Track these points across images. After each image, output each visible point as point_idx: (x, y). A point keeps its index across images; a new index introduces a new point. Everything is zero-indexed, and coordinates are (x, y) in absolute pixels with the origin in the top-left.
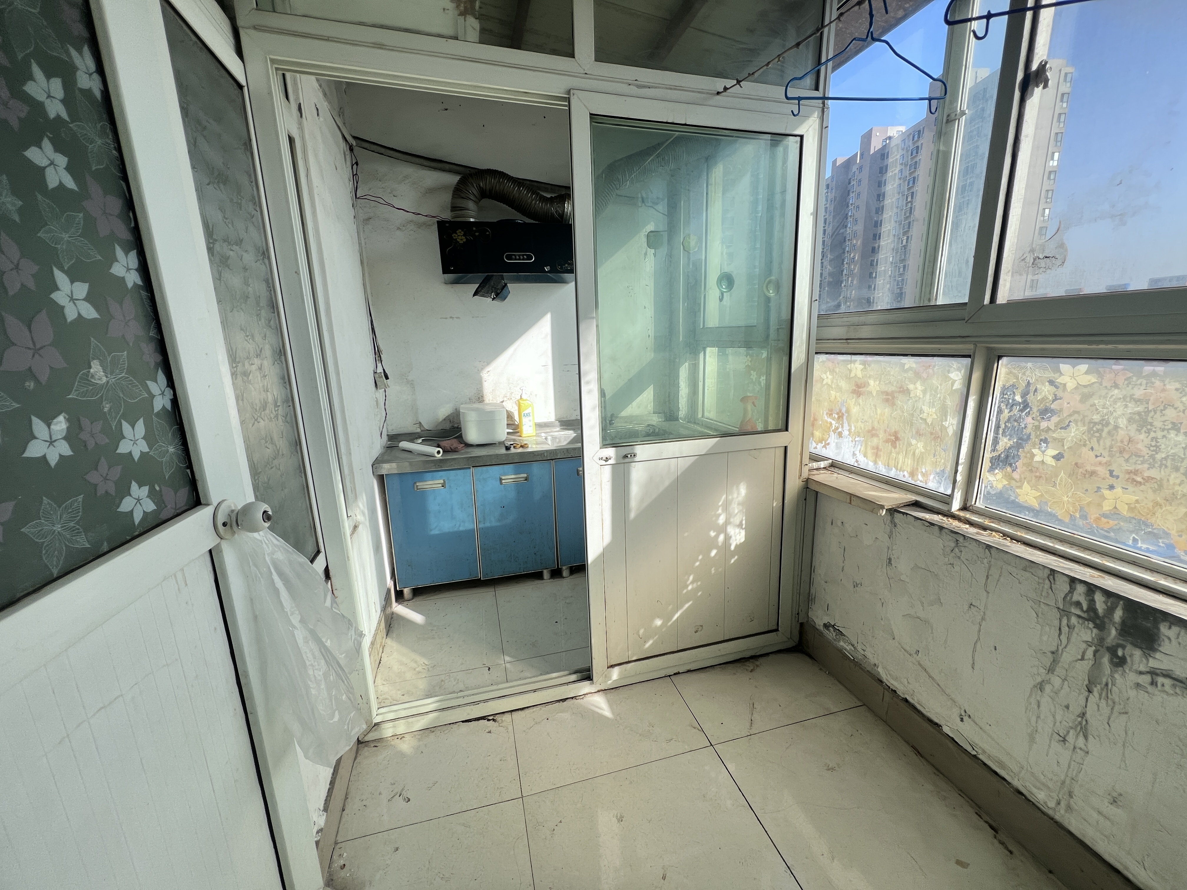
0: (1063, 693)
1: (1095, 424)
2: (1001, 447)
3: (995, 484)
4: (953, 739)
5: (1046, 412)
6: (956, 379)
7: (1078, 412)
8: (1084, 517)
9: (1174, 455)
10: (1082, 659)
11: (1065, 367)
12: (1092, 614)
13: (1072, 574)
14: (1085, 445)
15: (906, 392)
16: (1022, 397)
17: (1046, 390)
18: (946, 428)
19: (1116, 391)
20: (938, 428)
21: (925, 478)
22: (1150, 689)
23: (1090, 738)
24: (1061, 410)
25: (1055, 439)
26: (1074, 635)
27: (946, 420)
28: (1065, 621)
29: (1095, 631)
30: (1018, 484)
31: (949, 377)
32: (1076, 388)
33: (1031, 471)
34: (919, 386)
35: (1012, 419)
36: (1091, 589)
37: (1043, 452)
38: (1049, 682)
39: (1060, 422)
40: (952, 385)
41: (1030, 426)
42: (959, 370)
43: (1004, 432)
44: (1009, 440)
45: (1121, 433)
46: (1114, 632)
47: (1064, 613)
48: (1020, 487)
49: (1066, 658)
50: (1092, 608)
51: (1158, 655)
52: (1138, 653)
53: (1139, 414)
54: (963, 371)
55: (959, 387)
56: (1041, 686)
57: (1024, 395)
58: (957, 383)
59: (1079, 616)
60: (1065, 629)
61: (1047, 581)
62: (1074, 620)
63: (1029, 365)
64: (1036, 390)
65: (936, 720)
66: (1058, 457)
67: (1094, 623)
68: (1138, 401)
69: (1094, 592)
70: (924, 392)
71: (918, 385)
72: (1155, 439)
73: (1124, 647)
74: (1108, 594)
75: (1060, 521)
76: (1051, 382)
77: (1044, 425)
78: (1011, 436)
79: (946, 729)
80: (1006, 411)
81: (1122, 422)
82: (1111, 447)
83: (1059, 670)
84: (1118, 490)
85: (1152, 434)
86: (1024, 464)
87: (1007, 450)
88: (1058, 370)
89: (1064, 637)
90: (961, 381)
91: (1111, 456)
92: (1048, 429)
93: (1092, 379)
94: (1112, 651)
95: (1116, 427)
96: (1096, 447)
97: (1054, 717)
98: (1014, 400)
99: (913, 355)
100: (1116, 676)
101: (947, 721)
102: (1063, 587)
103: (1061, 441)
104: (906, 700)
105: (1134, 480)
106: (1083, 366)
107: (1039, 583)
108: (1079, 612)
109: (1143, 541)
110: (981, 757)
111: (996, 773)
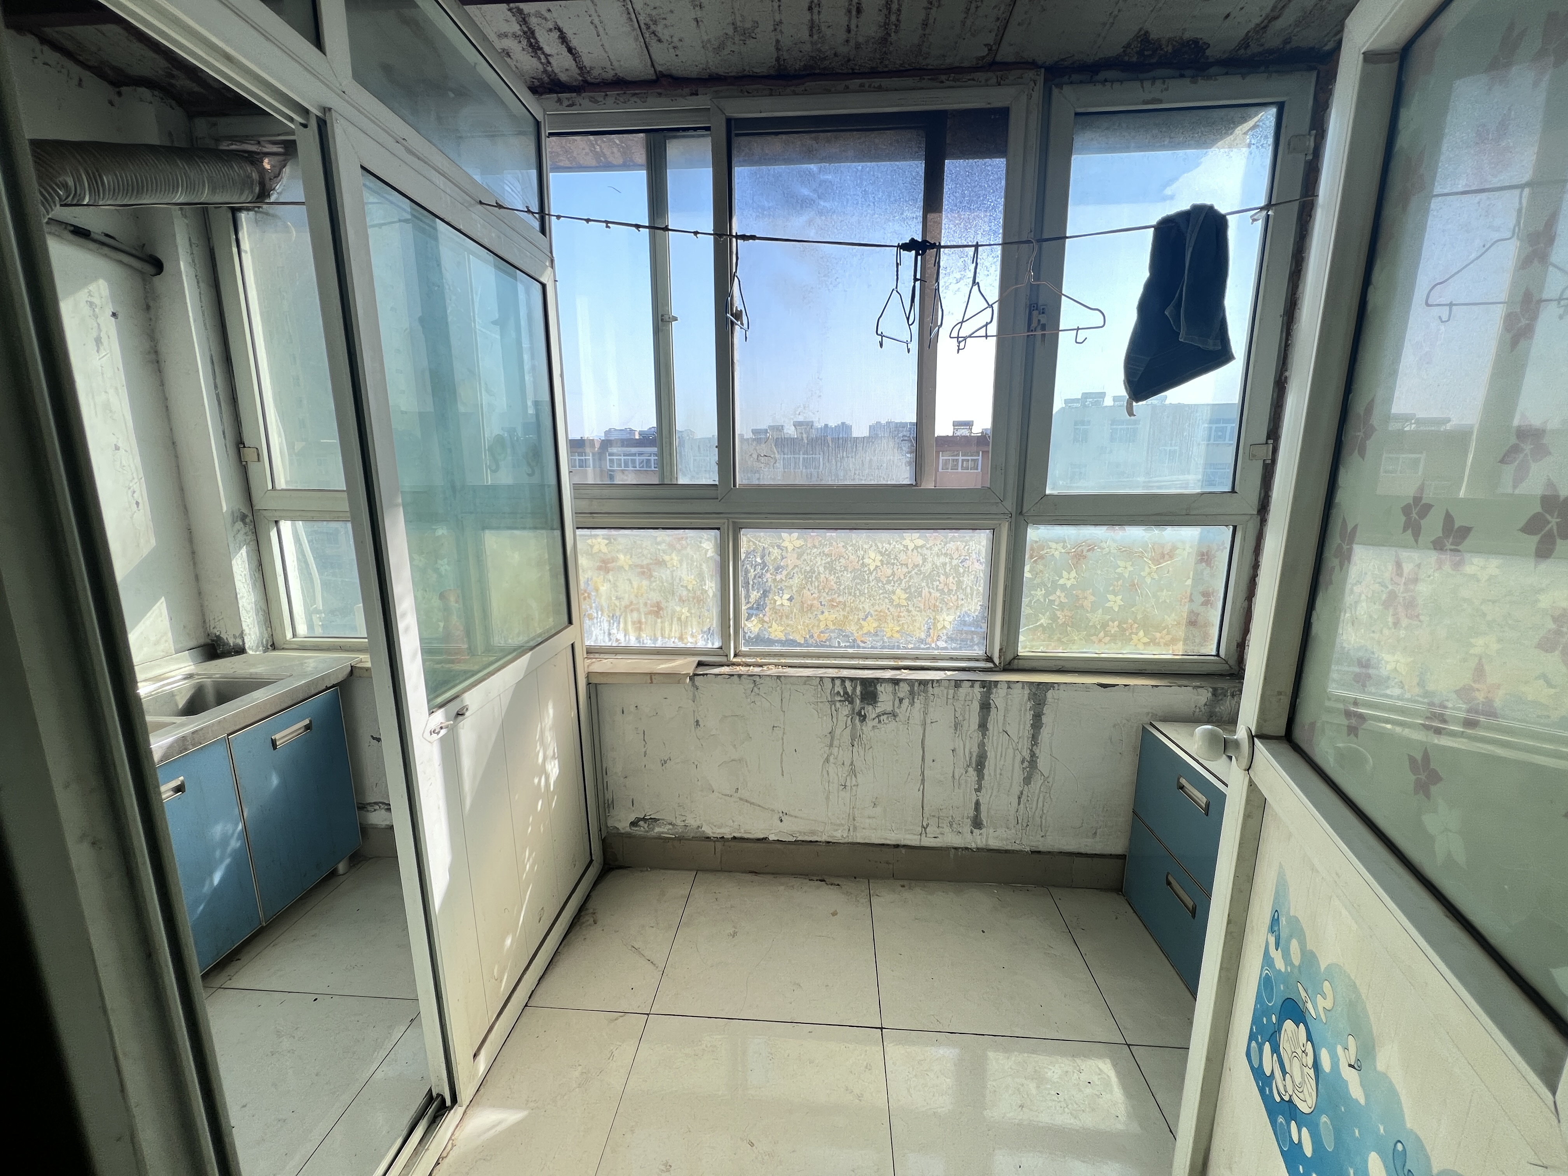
0: (840, 756)
1: (808, 572)
2: (752, 600)
3: (752, 629)
4: (778, 840)
5: (778, 569)
6: (708, 548)
7: (797, 566)
8: (812, 636)
9: (848, 585)
10: (846, 727)
11: (785, 534)
12: (846, 696)
13: (830, 676)
14: (805, 588)
15: (661, 563)
16: (761, 559)
17: (776, 552)
18: (706, 591)
19: (816, 550)
20: (698, 593)
21: (695, 639)
22: (879, 726)
23: (858, 775)
24: (787, 566)
25: (786, 587)
26: (840, 713)
27: (705, 585)
28: (833, 707)
29: (849, 706)
30: (769, 625)
31: (701, 547)
32: (794, 549)
33: (776, 613)
34: (675, 558)
35: (757, 576)
36: (843, 680)
37: (781, 597)
38: (831, 754)
39: (787, 575)
40: (706, 554)
41: (770, 580)
42: (708, 540)
43: (753, 587)
44: (758, 592)
45: (822, 576)
46: (858, 701)
47: (832, 702)
48: (770, 627)
49: (838, 732)
50: (846, 693)
51: (879, 704)
52: (870, 707)
53: (828, 563)
54: (713, 542)
55: (712, 555)
56: (827, 760)
57: (762, 558)
58: (710, 551)
59: (840, 701)
60: (834, 713)
61: (819, 686)
62: (838, 704)
63: (762, 534)
64: (769, 553)
65: (762, 836)
66: (790, 599)
67: (848, 701)
68: (827, 555)
69: (845, 682)
70: (681, 562)
71: (674, 556)
72: (838, 578)
73: (864, 708)
74: (852, 679)
75: (800, 645)
76: (779, 547)
77: (778, 577)
78: (758, 589)
79: (772, 837)
80: (752, 570)
81: (821, 569)
82: (818, 586)
83: (836, 743)
84: (826, 613)
85: (837, 575)
86: (770, 609)
87: (757, 602)
88: (781, 538)
89: (835, 720)
90: (713, 550)
91: (819, 592)
92: (782, 580)
93: (801, 542)
94: (859, 714)
95: (819, 573)
96: (811, 589)
97: (838, 775)
98: (756, 561)
99: (663, 528)
100: (863, 728)
101: (771, 830)
102: (828, 684)
103: (791, 587)
104: (734, 838)
105: (833, 605)
106: (795, 534)
107: (815, 690)
108: (839, 698)
109: (843, 643)
110: (800, 838)
111: (811, 841)
